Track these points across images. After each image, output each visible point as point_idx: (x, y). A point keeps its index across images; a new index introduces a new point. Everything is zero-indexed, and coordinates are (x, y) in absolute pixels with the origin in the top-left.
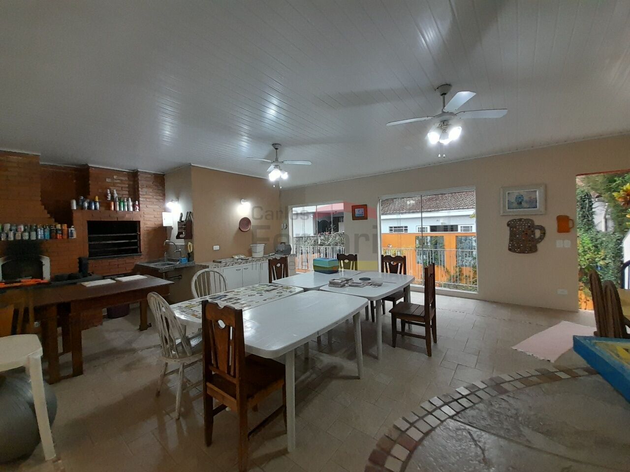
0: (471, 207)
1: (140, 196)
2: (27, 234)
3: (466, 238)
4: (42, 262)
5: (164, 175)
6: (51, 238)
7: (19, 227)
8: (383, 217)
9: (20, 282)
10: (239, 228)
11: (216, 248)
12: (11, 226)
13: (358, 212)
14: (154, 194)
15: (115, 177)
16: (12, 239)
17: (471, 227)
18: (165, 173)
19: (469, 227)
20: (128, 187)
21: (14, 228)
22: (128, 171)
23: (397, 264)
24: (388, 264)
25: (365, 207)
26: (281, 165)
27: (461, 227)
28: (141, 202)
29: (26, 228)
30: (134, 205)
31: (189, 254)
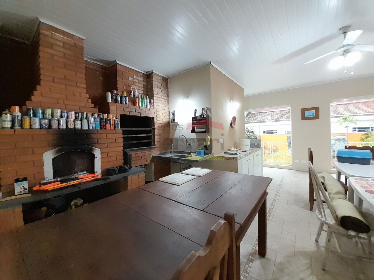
1: (154, 95)
2: (79, 122)
4: (94, 155)
5: (168, 79)
6: (101, 128)
7: (70, 114)
9: (77, 179)
10: (231, 124)
12: (62, 112)
14: (162, 94)
15: (135, 77)
16: (64, 127)
18: (169, 77)
20: (143, 87)
21: (65, 114)
22: (143, 72)
28: (155, 100)
29: (77, 115)
30: (150, 102)
31: (206, 147)
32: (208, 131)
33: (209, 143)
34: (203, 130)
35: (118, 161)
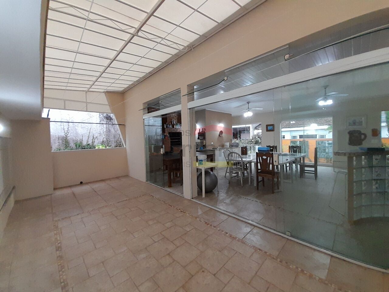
0: (325, 124)
3: (322, 142)
6: (164, 138)
8: (283, 130)
10: (219, 135)
11: (212, 143)
13: (269, 128)
17: (325, 136)
19: (324, 136)
20: (177, 119)
23: (297, 150)
24: (292, 149)
25: (273, 125)
26: (250, 110)
27: (319, 136)
30: (180, 126)
31: (204, 145)
32: (204, 138)
33: (205, 144)
34: (202, 138)
35: (169, 150)
